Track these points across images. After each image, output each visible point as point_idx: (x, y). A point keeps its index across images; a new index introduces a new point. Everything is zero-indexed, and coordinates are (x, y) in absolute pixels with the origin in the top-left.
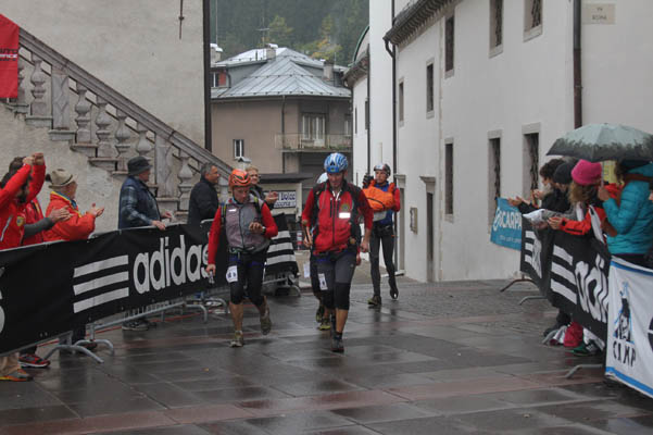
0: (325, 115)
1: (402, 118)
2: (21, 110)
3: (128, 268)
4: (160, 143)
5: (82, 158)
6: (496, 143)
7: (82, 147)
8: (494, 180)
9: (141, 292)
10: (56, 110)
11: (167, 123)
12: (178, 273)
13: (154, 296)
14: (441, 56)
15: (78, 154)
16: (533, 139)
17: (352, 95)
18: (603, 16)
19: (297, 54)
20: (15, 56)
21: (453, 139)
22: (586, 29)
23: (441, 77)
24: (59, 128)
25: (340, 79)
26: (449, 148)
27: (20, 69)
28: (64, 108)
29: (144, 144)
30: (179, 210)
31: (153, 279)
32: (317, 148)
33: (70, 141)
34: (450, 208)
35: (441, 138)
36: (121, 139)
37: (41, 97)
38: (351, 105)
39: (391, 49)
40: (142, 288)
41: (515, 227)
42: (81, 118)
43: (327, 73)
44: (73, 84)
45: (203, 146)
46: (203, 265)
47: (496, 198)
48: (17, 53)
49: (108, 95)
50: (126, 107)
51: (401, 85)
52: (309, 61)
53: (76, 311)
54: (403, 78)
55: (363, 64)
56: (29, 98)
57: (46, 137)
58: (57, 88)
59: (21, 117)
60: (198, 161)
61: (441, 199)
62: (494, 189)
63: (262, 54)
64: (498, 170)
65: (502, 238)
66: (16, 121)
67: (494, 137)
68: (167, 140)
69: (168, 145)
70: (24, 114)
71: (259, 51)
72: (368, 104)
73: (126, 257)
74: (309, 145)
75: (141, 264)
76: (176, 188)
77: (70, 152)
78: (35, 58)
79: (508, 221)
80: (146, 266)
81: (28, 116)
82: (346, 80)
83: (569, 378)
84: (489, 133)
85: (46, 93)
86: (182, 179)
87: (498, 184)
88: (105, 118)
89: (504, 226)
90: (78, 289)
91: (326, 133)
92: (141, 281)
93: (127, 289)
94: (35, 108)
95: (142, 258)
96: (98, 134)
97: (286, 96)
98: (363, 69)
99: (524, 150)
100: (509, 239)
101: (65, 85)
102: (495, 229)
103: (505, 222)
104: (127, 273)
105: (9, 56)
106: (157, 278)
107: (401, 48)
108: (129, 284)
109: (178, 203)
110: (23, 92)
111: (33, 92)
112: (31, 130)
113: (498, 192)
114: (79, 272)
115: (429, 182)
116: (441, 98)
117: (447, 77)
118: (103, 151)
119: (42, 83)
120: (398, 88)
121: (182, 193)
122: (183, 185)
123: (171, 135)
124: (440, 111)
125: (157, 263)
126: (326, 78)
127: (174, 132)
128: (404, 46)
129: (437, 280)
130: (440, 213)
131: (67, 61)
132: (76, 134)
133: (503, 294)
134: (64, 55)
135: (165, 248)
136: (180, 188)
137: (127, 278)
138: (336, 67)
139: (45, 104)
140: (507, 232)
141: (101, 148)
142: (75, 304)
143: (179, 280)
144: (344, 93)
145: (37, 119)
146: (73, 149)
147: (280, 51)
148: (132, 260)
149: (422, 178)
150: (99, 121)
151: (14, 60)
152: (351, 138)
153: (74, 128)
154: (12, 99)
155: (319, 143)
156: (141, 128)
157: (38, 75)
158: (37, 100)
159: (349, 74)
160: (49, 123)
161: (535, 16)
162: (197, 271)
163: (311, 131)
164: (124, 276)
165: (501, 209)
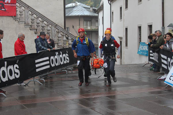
0: (91, 21)
1: (113, 21)
2: (17, 19)
3: (49, 60)
4: (53, 28)
5: (33, 32)
6: (140, 28)
7: (33, 29)
8: (139, 37)
9: (53, 66)
10: (26, 19)
11: (55, 22)
12: (61, 61)
13: (56, 67)
14: (124, 5)
15: (32, 31)
16: (150, 27)
17: (98, 15)
19: (83, 4)
20: (15, 5)
21: (127, 27)
23: (124, 10)
24: (27, 24)
25: (95, 11)
26: (126, 29)
27: (17, 9)
28: (28, 19)
29: (49, 28)
30: (58, 45)
31: (56, 63)
32: (89, 30)
33: (30, 27)
34: (127, 45)
35: (124, 26)
36: (43, 27)
37: (22, 16)
38: (98, 18)
39: (110, 3)
40: (53, 65)
41: (145, 50)
42: (32, 21)
43: (91, 9)
44: (30, 13)
45: (64, 28)
46: (67, 59)
47: (140, 42)
48: (16, 4)
49: (40, 15)
50: (44, 18)
51: (113, 13)
52: (86, 6)
53: (37, 71)
54: (113, 11)
55: (102, 7)
56: (19, 16)
57: (23, 26)
58: (26, 13)
59: (17, 21)
60: (63, 33)
61: (124, 43)
62: (139, 40)
63: (74, 4)
64: (140, 35)
65: (141, 53)
66: (16, 22)
67: (139, 26)
68: (55, 27)
69: (55, 28)
70: (18, 20)
71: (73, 4)
72: (103, 18)
73: (48, 57)
74: (86, 29)
75: (52, 59)
76: (57, 40)
77: (30, 30)
78: (20, 6)
79: (143, 48)
80: (54, 60)
81: (19, 21)
82: (97, 11)
83: (166, 88)
84: (138, 25)
85: (23, 15)
86: (59, 37)
87: (140, 39)
88: (38, 21)
89: (142, 50)
90: (37, 66)
91: (91, 26)
92: (53, 63)
93: (49, 66)
94: (20, 19)
95: (52, 58)
96: (37, 26)
97: (80, 16)
98: (101, 8)
99: (148, 29)
100: (143, 53)
101: (28, 13)
102: (139, 50)
103: (142, 48)
104: (49, 62)
105: (13, 5)
106: (57, 63)
107: (112, 3)
108: (50, 64)
109: (58, 44)
110: (18, 15)
111: (20, 14)
112: (19, 24)
113: (140, 41)
114: (37, 61)
116: (124, 16)
117: (126, 10)
118: (38, 30)
119: (22, 12)
120: (112, 13)
121: (59, 41)
122: (59, 39)
123: (56, 26)
124: (124, 19)
125: (56, 59)
126: (91, 11)
127: (57, 25)
128: (113, 2)
129: (123, 64)
130: (124, 46)
131: (29, 6)
132: (31, 26)
133: (143, 67)
134: (28, 5)
135: (58, 55)
136: (58, 40)
137: (49, 63)
138: (94, 8)
139: (23, 18)
140: (143, 51)
141: (38, 29)
142: (37, 70)
143: (62, 63)
144: (96, 15)
145: (21, 22)
146: (30, 29)
147: (78, 4)
148: (50, 58)
149: (119, 37)
150: (37, 22)
151: (15, 6)
152: (98, 27)
153: (30, 24)
154: (14, 16)
155: (89, 28)
156: (48, 24)
157: (21, 10)
158: (21, 17)
159: (98, 10)
160: (24, 23)
162: (66, 61)
163: (87, 25)
164: (48, 62)
165: (141, 45)
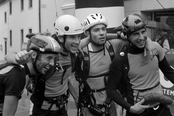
6: (22, 31)
8: (22, 38)
16: (31, 30)
18: (44, 7)
21: (12, 29)
22: (41, 9)
23: (8, 16)
26: (11, 31)
34: (11, 45)
35: (9, 29)
47: (22, 42)
61: (9, 42)
62: (22, 40)
64: (23, 36)
67: (22, 29)
115: (6, 39)
116: (8, 20)
117: (10, 15)
124: (8, 23)
130: (8, 45)
149: (4, 38)
161: (31, 5)
165: (24, 44)
